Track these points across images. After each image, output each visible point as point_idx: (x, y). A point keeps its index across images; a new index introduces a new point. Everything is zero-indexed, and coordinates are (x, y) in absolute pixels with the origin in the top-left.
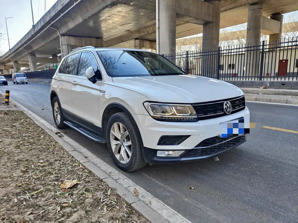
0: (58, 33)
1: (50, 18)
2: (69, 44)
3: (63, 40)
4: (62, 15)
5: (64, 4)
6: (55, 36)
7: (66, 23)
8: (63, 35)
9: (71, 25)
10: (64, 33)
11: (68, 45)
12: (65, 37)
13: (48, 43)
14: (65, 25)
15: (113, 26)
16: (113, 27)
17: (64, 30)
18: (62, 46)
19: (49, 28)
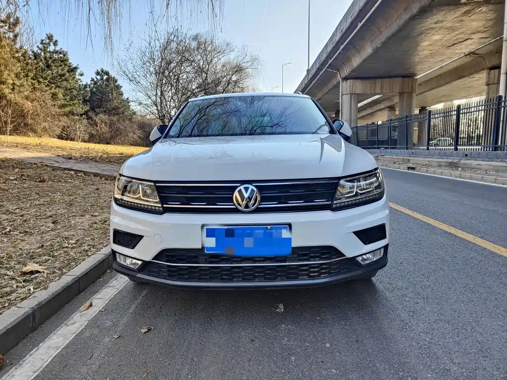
0: (339, 75)
1: (327, 54)
2: (354, 93)
3: (345, 87)
4: (342, 47)
5: (344, 30)
6: (334, 82)
7: (349, 60)
8: (346, 79)
9: (356, 61)
10: (347, 76)
11: (351, 94)
12: (349, 81)
13: (326, 93)
14: (348, 62)
15: (431, 50)
16: (431, 52)
17: (346, 72)
18: (342, 97)
19: (326, 70)
